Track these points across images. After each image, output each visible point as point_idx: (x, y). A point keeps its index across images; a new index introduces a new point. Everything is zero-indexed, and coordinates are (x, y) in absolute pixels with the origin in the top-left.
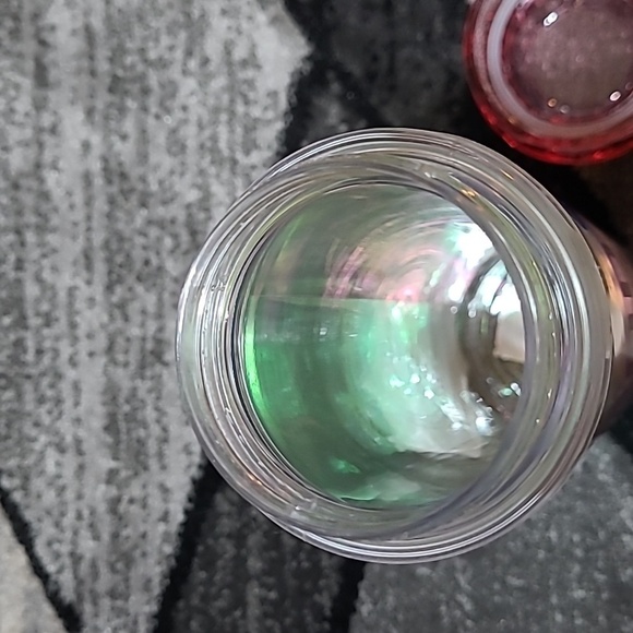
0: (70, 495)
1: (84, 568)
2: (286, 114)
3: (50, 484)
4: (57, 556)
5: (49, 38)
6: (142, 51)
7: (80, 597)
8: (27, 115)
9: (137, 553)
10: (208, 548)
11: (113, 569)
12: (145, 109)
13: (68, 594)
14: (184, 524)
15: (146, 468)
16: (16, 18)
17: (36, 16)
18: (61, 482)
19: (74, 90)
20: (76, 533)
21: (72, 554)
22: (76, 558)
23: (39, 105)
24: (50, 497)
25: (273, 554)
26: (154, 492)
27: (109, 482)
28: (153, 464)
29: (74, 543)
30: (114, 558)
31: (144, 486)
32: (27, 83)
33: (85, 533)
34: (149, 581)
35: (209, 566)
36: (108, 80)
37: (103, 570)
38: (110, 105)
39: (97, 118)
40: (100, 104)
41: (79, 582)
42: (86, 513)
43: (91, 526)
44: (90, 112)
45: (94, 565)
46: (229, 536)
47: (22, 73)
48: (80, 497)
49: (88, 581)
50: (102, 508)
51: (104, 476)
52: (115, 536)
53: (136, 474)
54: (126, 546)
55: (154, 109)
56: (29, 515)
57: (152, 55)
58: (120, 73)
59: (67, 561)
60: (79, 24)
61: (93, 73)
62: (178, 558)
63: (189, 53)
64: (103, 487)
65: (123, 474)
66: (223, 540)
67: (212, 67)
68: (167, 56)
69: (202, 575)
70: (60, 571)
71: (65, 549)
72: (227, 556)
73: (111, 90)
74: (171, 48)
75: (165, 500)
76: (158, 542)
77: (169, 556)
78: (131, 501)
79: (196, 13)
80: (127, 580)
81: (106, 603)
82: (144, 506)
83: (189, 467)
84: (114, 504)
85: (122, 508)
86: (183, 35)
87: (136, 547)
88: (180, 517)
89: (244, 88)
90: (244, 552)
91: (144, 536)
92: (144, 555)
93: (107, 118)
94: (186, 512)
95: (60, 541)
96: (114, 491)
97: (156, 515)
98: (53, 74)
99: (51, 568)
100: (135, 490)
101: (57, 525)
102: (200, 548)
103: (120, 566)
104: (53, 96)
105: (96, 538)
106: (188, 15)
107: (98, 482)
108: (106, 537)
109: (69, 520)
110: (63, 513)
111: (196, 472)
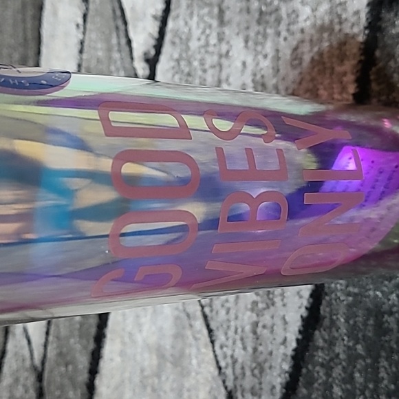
0: (232, 316)
1: (238, 366)
3: (223, 306)
4: (225, 357)
7: (235, 387)
9: (267, 365)
10: (309, 371)
11: (254, 375)
12: (279, 33)
13: (230, 384)
14: (295, 350)
15: (273, 304)
18: (227, 305)
19: (238, 25)
20: (234, 343)
21: (232, 356)
22: (235, 362)
23: (221, 39)
24: (223, 312)
25: (349, 386)
26: (279, 322)
27: (252, 310)
28: (277, 300)
29: (234, 351)
30: (254, 365)
31: (272, 317)
32: (214, 24)
33: (239, 344)
34: (274, 387)
35: (309, 384)
36: (257, 15)
37: (248, 373)
38: (258, 33)
39: (250, 43)
40: (252, 34)
41: (236, 378)
42: (239, 330)
43: (242, 339)
44: (246, 41)
45: (243, 368)
46: (322, 365)
48: (236, 318)
49: (240, 377)
50: (248, 328)
51: (249, 306)
52: (255, 350)
53: (268, 307)
54: (261, 359)
56: (213, 325)
58: (264, 8)
59: (229, 360)
61: (248, 11)
62: (291, 375)
64: (249, 313)
65: (261, 306)
66: (317, 368)
69: (304, 391)
70: (226, 367)
71: (229, 353)
72: (320, 381)
73: (259, 22)
75: (285, 329)
76: (279, 360)
77: (286, 372)
78: (264, 327)
80: (260, 383)
82: (272, 332)
83: (300, 307)
84: (256, 324)
85: (259, 330)
87: (266, 361)
88: (294, 345)
90: (330, 380)
91: (271, 353)
92: (271, 367)
93: (256, 44)
94: (298, 340)
95: (226, 346)
96: (255, 318)
97: (280, 340)
98: (228, 15)
99: (223, 364)
100: (266, 319)
101: (226, 334)
102: (304, 371)
103: (256, 372)
104: (227, 31)
105: (245, 348)
107: (246, 309)
108: (250, 349)
109: (231, 333)
110: (229, 327)
111: (304, 312)
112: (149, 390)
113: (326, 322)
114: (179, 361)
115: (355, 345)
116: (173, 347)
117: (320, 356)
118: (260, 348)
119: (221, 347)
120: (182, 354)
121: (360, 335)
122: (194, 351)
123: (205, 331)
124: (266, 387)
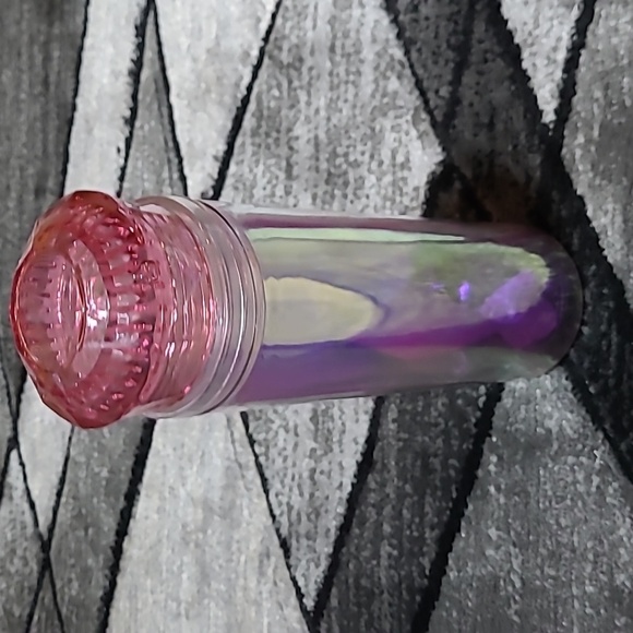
0: (289, 462)
1: (294, 513)
2: (423, 203)
3: (280, 454)
4: (280, 504)
5: (295, 145)
6: (346, 155)
7: (290, 534)
8: (281, 197)
9: (322, 510)
10: (361, 511)
11: (309, 519)
12: (345, 196)
13: (284, 532)
14: (351, 494)
15: (331, 450)
16: (278, 131)
17: (289, 130)
18: (285, 453)
19: (307, 180)
20: (291, 490)
21: (288, 504)
22: (290, 507)
23: (288, 193)
24: (279, 461)
25: (397, 523)
26: (336, 468)
27: (310, 457)
28: (336, 447)
29: (290, 497)
30: (310, 510)
31: (330, 463)
32: (282, 176)
33: (296, 491)
34: (328, 530)
35: (362, 524)
36: (325, 175)
37: (304, 518)
38: (325, 193)
39: (318, 201)
40: (320, 193)
41: (291, 525)
42: (297, 477)
43: (299, 486)
44: (314, 197)
45: (299, 514)
46: (373, 506)
47: (280, 169)
48: (294, 465)
49: (295, 523)
50: (306, 474)
51: (308, 453)
52: (312, 495)
53: (326, 454)
54: (318, 503)
55: (350, 197)
56: (268, 474)
57: (352, 158)
58: (333, 170)
59: (285, 508)
60: (312, 135)
61: (317, 170)
62: (345, 517)
63: (372, 157)
64: (307, 460)
65: (319, 452)
66: (370, 509)
67: (384, 167)
68: (360, 158)
69: (357, 531)
70: (281, 515)
71: (284, 500)
72: (372, 520)
73: (327, 182)
74: (363, 153)
75: (342, 475)
76: (335, 504)
77: (341, 515)
78: (322, 472)
79: (378, 128)
80: (316, 527)
81: (304, 542)
82: (329, 477)
83: (356, 453)
84: (313, 471)
85: (317, 476)
86: (369, 144)
87: (322, 505)
88: (349, 489)
89: (401, 184)
90: (381, 518)
91: (327, 498)
92: (327, 511)
93: (324, 202)
94: (353, 484)
95: (282, 494)
96: (313, 464)
97: (336, 484)
98: (295, 171)
99: (277, 512)
100: (324, 465)
101: (282, 482)
102: (357, 512)
103: (313, 517)
104: (295, 185)
105: (301, 494)
106: (373, 129)
107: (305, 456)
108: (307, 496)
109: (288, 481)
110: (285, 475)
111: (359, 458)
112: (192, 545)
113: (379, 466)
114: (228, 513)
115: (403, 485)
116: (221, 499)
117: (372, 498)
118: (317, 494)
119: (277, 495)
120: (232, 506)
121: (409, 476)
122: (245, 502)
123: (258, 481)
124: (321, 531)
